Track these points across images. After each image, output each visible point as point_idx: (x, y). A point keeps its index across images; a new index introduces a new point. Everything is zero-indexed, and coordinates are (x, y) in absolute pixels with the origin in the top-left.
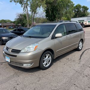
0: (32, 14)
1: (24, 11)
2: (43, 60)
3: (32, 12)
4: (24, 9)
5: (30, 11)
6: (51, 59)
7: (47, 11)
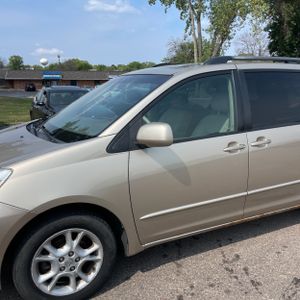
0: (214, 42)
1: (189, 30)
2: (37, 258)
3: (216, 34)
4: (188, 26)
5: (210, 30)
6: (100, 256)
7: (275, 31)
